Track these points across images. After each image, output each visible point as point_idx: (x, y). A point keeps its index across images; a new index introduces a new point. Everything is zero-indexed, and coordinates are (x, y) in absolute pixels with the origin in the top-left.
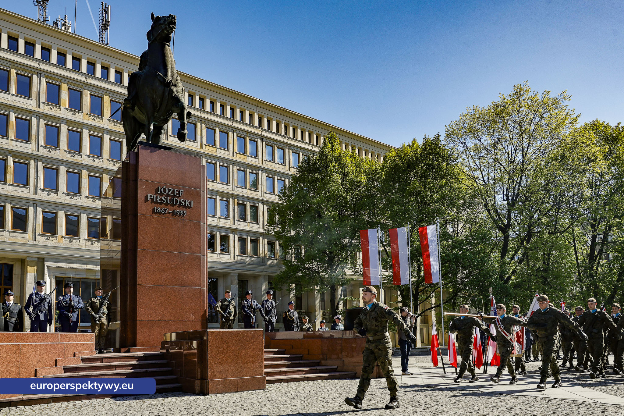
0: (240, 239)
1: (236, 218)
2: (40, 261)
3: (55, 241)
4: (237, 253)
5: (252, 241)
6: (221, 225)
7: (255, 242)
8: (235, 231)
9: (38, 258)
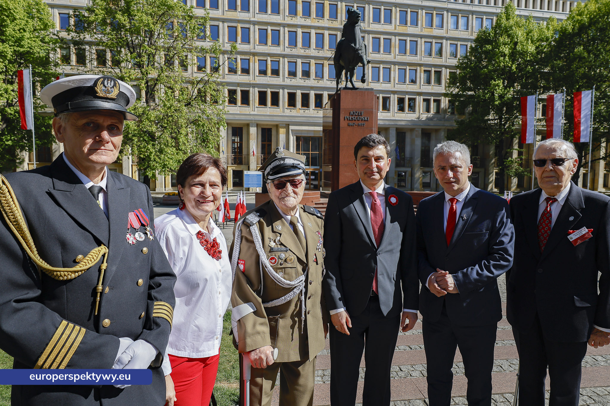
0: (424, 100)
1: (422, 83)
2: (287, 126)
3: (295, 112)
4: (421, 112)
5: (435, 101)
6: (409, 90)
7: (438, 102)
8: (420, 94)
9: (286, 124)
